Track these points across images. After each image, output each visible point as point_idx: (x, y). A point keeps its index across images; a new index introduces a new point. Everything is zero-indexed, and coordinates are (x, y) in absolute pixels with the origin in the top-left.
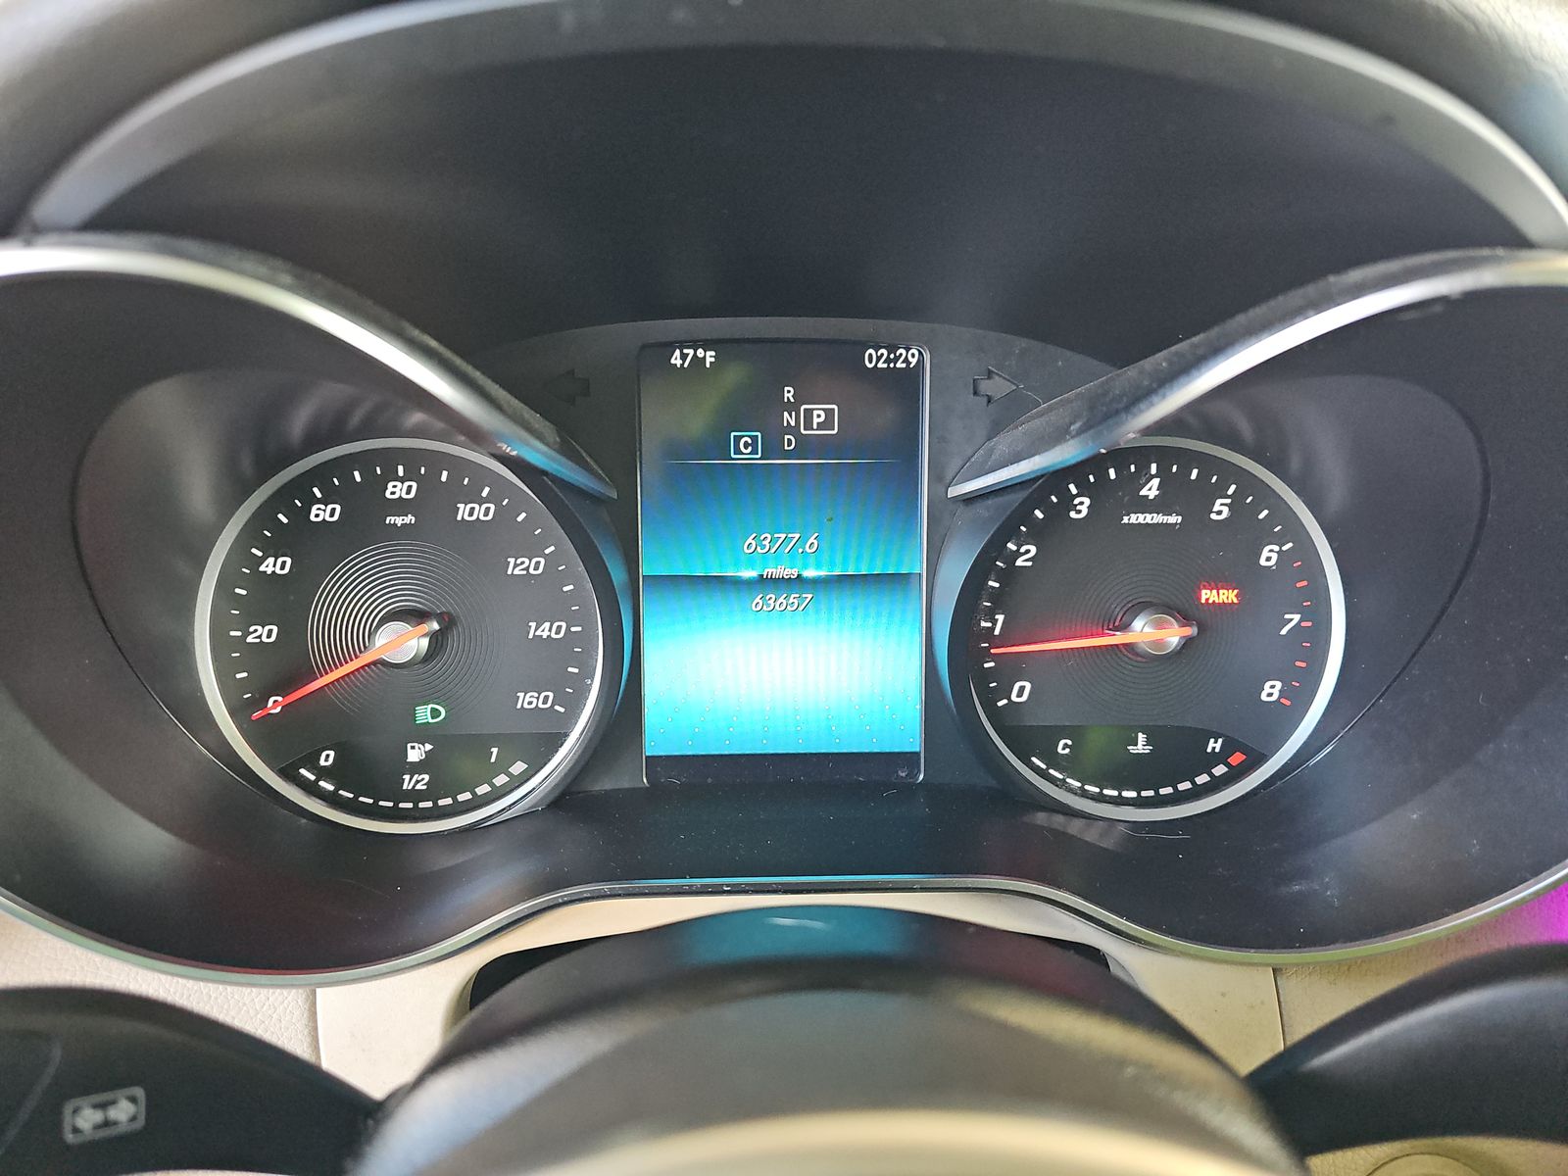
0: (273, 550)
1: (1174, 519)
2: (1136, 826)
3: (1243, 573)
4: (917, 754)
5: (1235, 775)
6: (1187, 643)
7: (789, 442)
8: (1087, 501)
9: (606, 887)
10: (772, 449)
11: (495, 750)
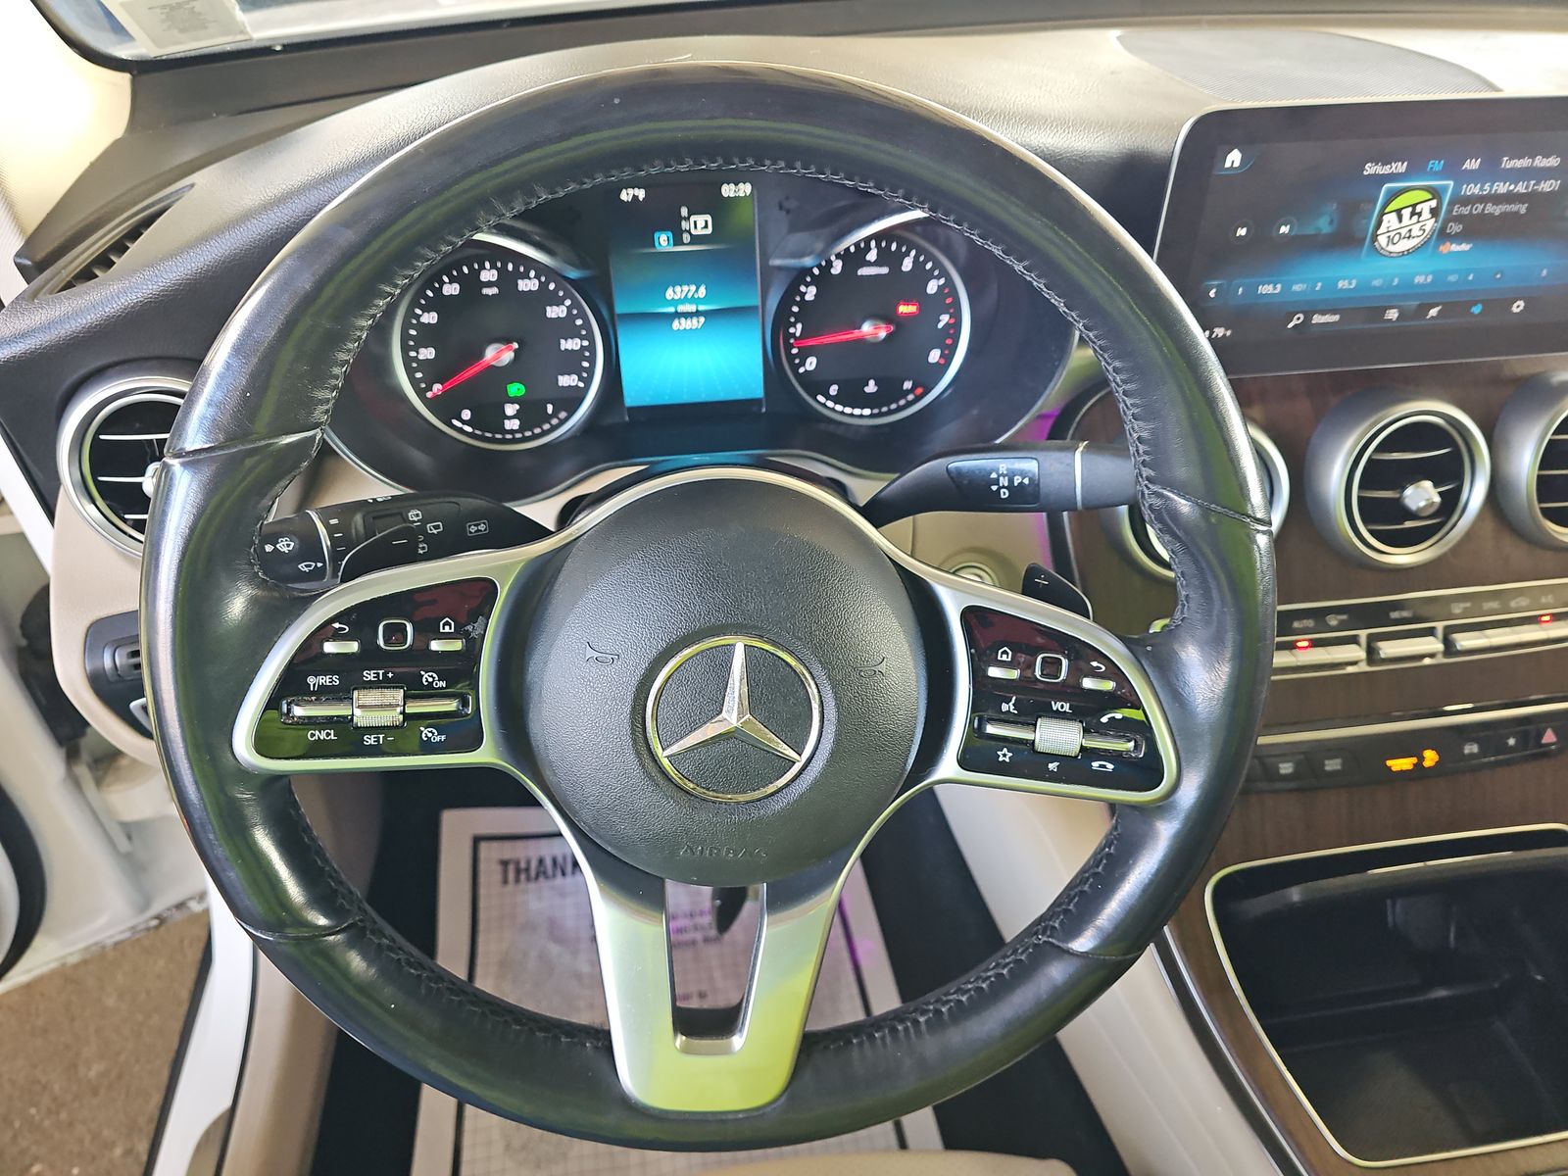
0: (426, 309)
1: (884, 271)
2: (872, 427)
3: (919, 296)
4: (761, 399)
5: (918, 399)
6: (889, 336)
7: (686, 238)
9: (620, 463)
10: (678, 241)
11: (550, 407)
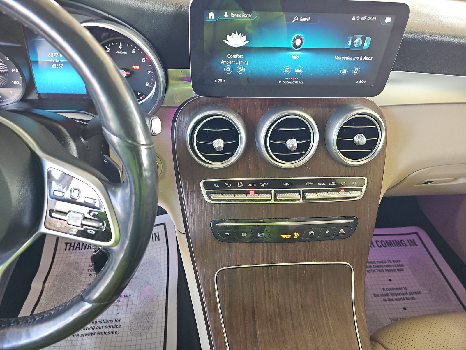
1: (125, 53)
3: (140, 63)
4: (86, 94)
5: (143, 99)
6: (129, 76)
8: (109, 49)
11: (11, 91)
